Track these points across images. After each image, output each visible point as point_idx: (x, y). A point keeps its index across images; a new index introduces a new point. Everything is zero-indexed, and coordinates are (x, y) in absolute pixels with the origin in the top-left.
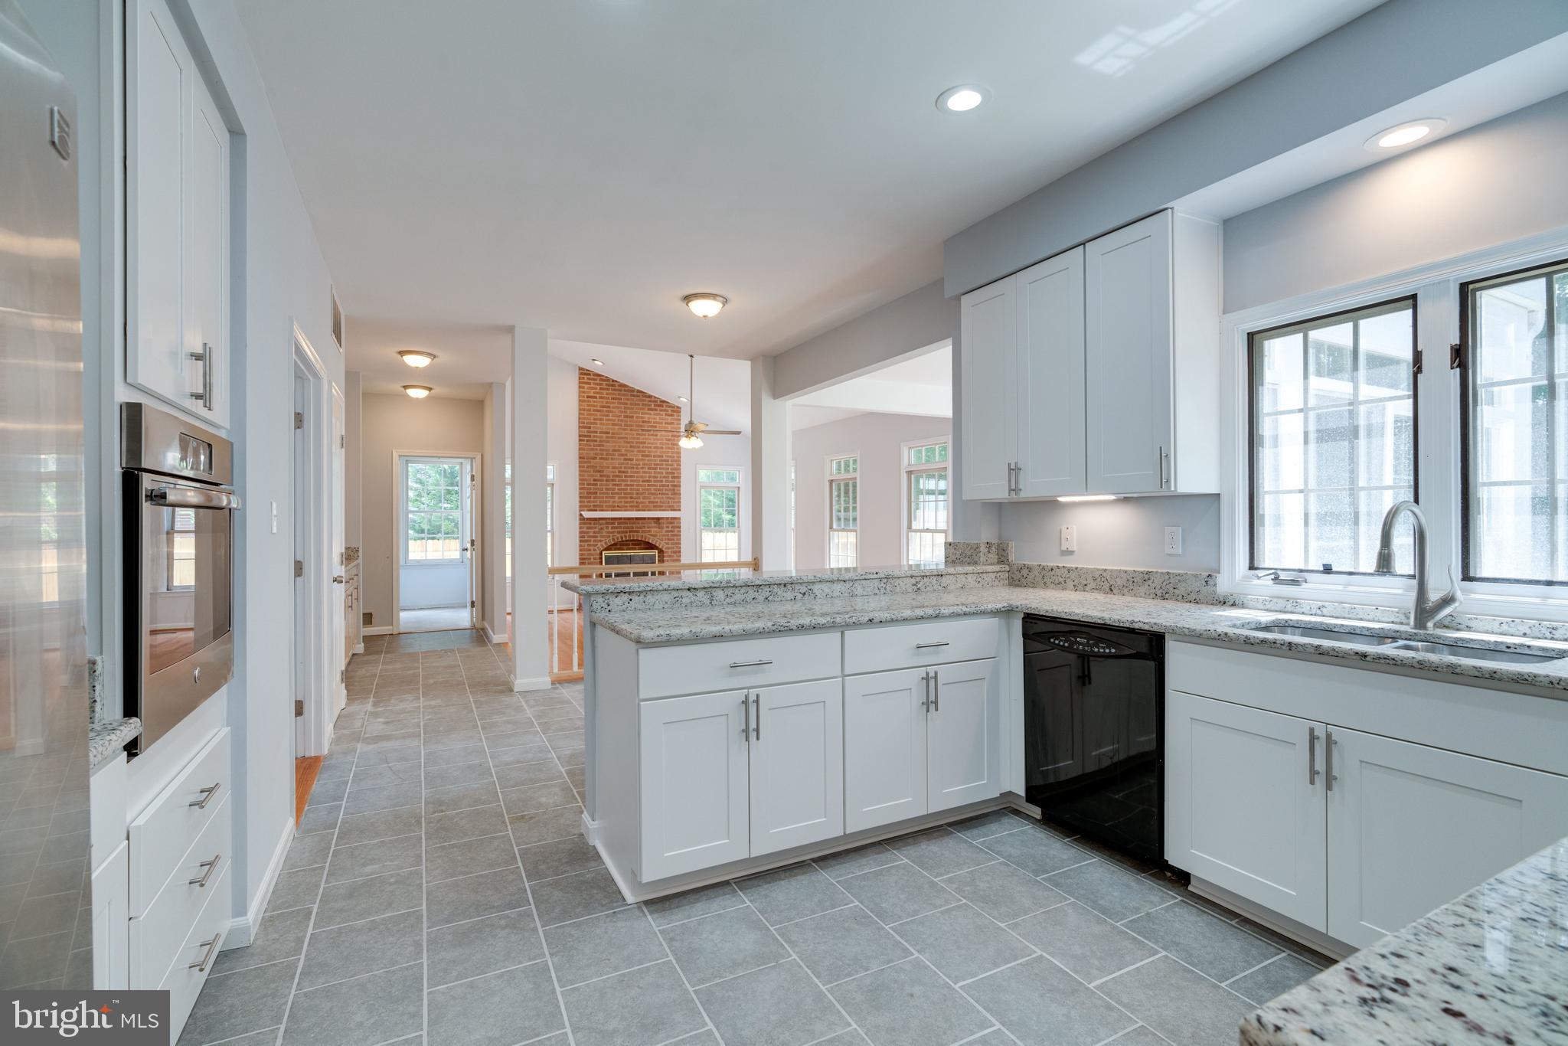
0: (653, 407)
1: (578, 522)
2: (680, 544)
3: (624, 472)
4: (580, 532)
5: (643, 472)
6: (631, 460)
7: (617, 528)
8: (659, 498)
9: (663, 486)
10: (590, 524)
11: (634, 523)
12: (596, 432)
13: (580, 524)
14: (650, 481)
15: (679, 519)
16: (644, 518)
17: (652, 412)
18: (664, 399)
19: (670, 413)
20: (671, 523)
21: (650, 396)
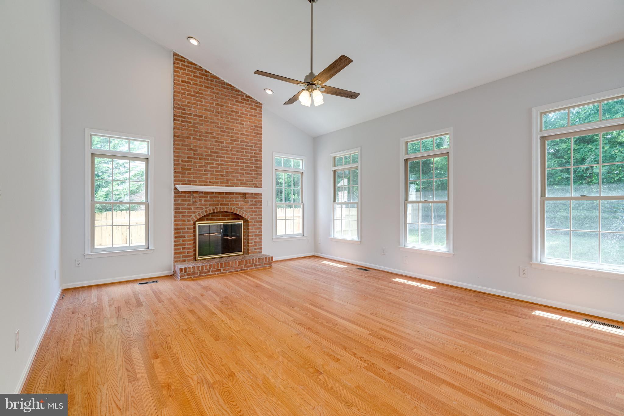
0: (240, 100)
1: (172, 194)
2: (261, 215)
3: (216, 153)
4: (175, 205)
5: (232, 154)
6: (222, 142)
7: (209, 201)
8: (245, 177)
9: (249, 167)
10: (185, 197)
11: (224, 197)
12: (190, 115)
13: (175, 197)
14: (238, 162)
15: (261, 194)
16: (233, 193)
17: (239, 104)
18: (249, 95)
19: (254, 107)
20: (255, 198)
21: (238, 91)
